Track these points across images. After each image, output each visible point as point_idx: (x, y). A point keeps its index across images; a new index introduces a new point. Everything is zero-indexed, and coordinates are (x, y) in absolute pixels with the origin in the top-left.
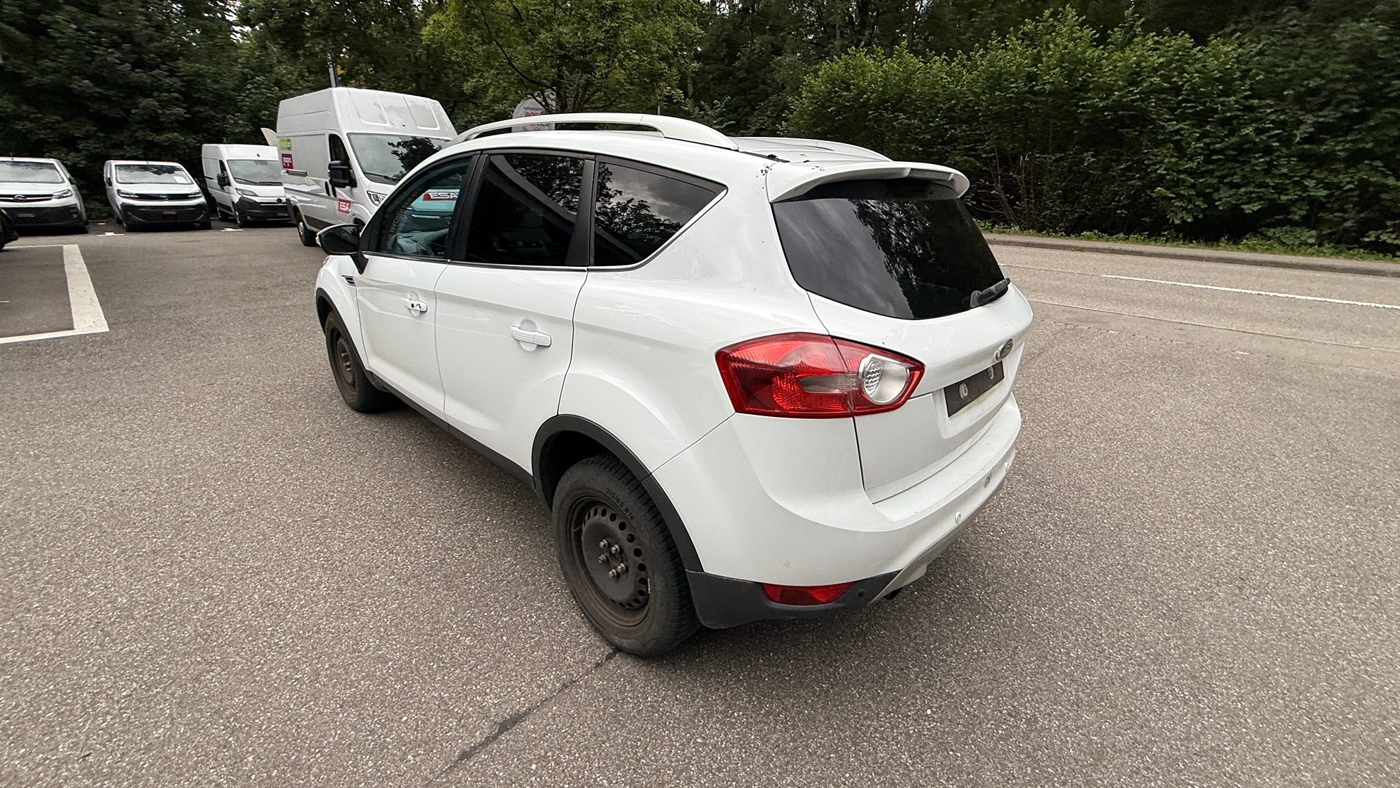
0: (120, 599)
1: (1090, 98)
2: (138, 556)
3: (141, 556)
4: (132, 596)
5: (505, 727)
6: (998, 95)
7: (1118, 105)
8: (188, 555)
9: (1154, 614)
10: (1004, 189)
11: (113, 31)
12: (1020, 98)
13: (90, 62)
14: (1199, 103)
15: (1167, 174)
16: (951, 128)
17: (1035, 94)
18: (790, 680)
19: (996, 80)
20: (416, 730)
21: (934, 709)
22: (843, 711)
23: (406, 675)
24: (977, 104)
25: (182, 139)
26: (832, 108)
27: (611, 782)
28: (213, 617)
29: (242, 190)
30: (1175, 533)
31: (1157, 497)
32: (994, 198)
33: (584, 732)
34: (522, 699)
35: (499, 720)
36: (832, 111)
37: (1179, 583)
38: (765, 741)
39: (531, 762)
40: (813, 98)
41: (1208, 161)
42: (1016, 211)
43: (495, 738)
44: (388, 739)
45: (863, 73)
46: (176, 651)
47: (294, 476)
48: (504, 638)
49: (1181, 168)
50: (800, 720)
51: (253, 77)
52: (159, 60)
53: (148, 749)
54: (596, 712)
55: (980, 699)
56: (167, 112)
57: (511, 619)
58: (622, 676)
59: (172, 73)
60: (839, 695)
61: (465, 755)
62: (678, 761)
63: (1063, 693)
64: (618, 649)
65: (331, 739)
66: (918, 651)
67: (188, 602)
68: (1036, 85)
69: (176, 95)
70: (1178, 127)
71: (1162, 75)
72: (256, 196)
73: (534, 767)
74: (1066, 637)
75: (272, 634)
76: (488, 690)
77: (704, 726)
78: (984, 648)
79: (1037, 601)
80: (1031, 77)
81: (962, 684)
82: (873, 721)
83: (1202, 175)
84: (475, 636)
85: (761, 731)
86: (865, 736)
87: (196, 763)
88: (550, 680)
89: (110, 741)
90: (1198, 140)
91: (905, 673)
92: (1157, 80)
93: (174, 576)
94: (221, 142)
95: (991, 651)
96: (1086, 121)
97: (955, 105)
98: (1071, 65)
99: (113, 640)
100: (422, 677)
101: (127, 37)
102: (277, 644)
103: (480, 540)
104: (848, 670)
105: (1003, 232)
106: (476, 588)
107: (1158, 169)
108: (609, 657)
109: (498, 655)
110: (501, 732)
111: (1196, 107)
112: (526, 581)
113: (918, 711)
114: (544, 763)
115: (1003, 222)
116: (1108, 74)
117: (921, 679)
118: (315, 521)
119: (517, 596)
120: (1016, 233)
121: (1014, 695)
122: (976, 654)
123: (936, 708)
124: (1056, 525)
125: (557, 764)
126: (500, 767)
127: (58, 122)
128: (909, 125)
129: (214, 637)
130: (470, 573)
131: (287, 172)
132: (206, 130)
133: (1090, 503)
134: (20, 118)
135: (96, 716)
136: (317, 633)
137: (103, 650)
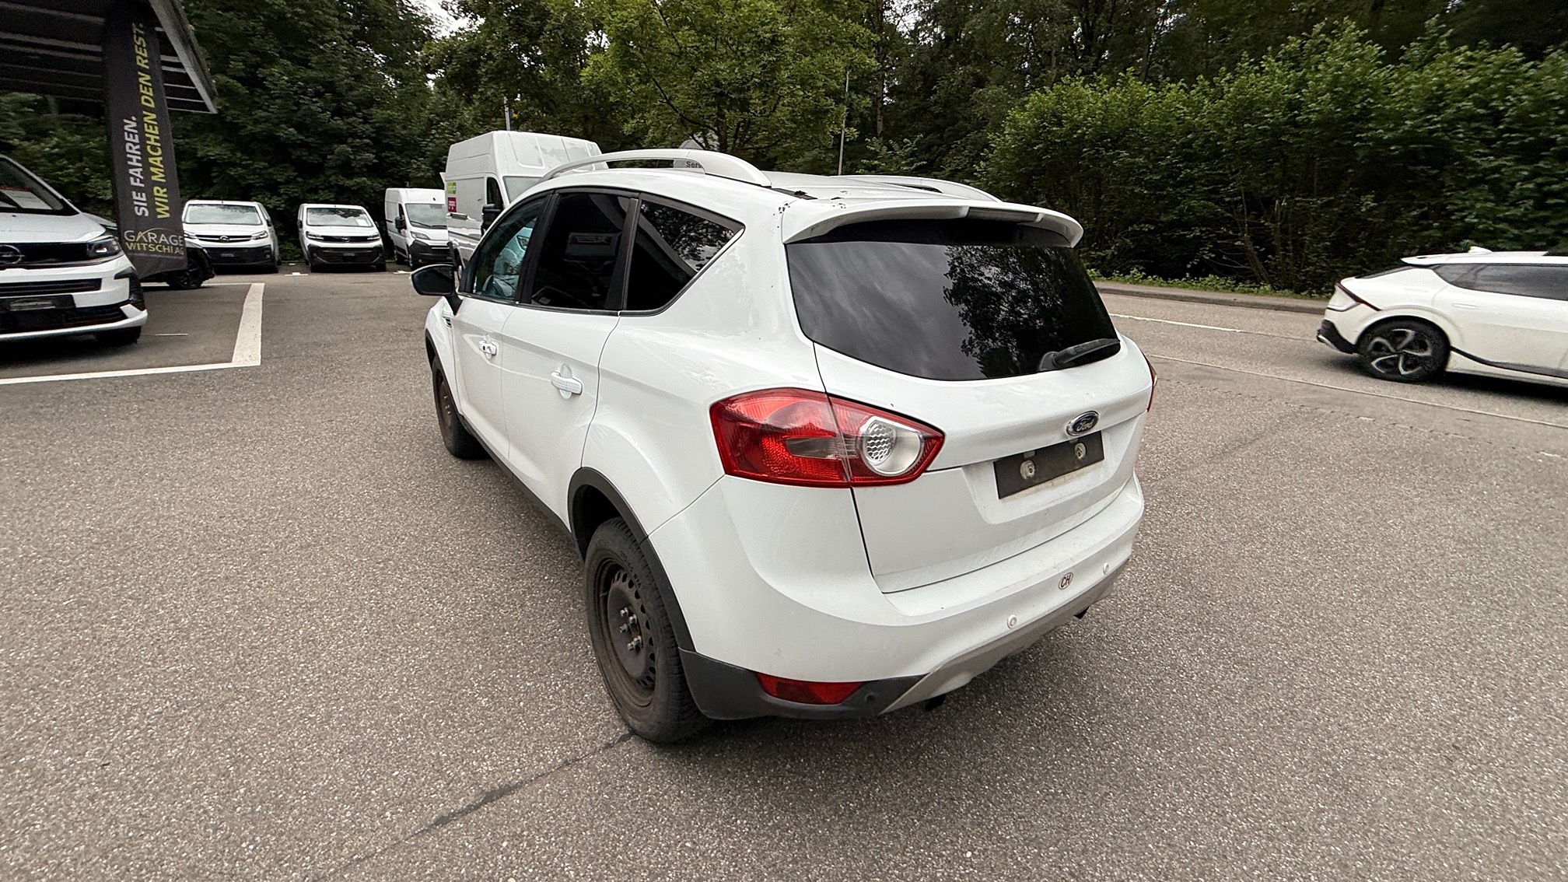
0: (183, 620)
1: (1371, 129)
2: (212, 580)
3: (214, 581)
4: (194, 619)
5: (490, 797)
6: (1248, 127)
7: (1412, 136)
8: (254, 584)
9: (1311, 777)
10: (1252, 239)
11: (315, 80)
12: (1276, 131)
13: (295, 112)
14: (1529, 132)
15: (1479, 223)
16: (1185, 167)
17: (1296, 125)
18: (813, 793)
19: (1246, 110)
20: (403, 787)
21: (976, 853)
22: (864, 837)
23: (411, 729)
24: (1220, 138)
25: (369, 183)
26: (1041, 146)
27: (578, 875)
28: (256, 648)
29: (416, 233)
30: (1374, 678)
31: (1362, 630)
32: (1238, 251)
33: (569, 815)
34: (518, 770)
35: (488, 789)
36: (1038, 150)
37: (1361, 742)
38: (762, 857)
39: (503, 838)
40: (1018, 134)
41: (1540, 205)
42: (1267, 267)
43: (477, 807)
44: (373, 792)
45: (1079, 106)
46: (213, 676)
47: (375, 516)
48: (522, 704)
49: (1501, 215)
50: (809, 839)
51: (438, 122)
52: (355, 108)
53: (158, 767)
54: (589, 795)
55: (1040, 849)
56: (358, 158)
57: (535, 684)
58: (629, 761)
59: (366, 121)
60: (867, 818)
61: (443, 821)
62: (657, 863)
63: (1151, 859)
64: (633, 732)
65: (321, 784)
66: (979, 780)
67: (240, 630)
68: (1299, 115)
69: (368, 141)
70: (1496, 163)
71: (1474, 98)
72: (429, 239)
73: (505, 844)
74: (1179, 790)
75: (302, 671)
76: (486, 756)
77: (700, 829)
78: (1065, 788)
79: (1154, 741)
80: (1294, 105)
81: (1021, 828)
82: (896, 854)
83: (1530, 224)
84: (493, 697)
85: (761, 845)
86: (881, 871)
87: (194, 787)
88: (552, 754)
89: (129, 753)
90: (1526, 180)
91: (954, 804)
92: (1467, 104)
93: (235, 603)
94: (404, 186)
95: (1072, 793)
96: (1364, 158)
97: (1193, 140)
98: (1346, 91)
99: (165, 658)
100: (427, 734)
101: (330, 86)
102: (303, 681)
103: (532, 598)
104: (886, 791)
105: (1249, 292)
106: (510, 648)
107: (1466, 217)
108: (623, 739)
109: (509, 721)
110: (484, 802)
111: (1525, 138)
112: (564, 646)
113: (956, 851)
114: (516, 842)
115: (1251, 279)
116: (1397, 99)
117: (972, 814)
118: (379, 563)
119: (549, 661)
120: (1265, 293)
121: (1085, 851)
122: (1052, 794)
123: (979, 851)
124: (1209, 651)
125: (529, 845)
126: (471, 839)
127: (265, 168)
128: (1133, 163)
129: (250, 667)
130: (510, 632)
131: (451, 215)
132: (391, 175)
133: (1266, 628)
134: (235, 165)
135: (127, 729)
136: (344, 675)
137: (154, 667)
